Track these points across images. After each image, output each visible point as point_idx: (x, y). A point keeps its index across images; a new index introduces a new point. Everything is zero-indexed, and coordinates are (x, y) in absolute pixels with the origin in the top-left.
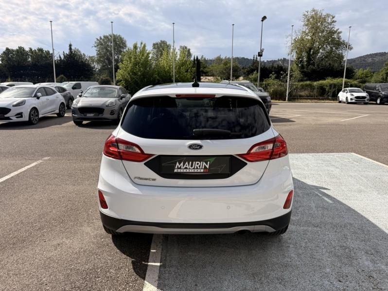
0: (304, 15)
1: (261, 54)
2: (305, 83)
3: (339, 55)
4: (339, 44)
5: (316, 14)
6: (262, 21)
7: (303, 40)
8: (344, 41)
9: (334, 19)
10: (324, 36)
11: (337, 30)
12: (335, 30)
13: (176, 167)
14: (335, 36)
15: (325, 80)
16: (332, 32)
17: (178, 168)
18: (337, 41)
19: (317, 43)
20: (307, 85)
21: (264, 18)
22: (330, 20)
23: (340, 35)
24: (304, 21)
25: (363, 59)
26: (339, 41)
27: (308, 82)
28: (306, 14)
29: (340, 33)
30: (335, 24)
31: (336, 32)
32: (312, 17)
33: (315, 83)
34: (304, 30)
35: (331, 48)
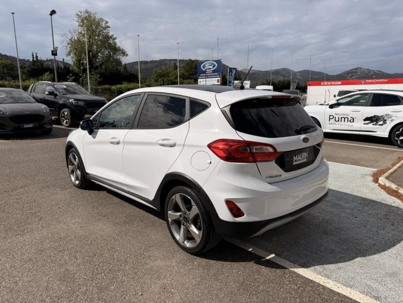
0: (77, 15)
1: (55, 53)
2: (104, 86)
3: (117, 60)
4: (115, 49)
5: (90, 16)
6: (51, 15)
7: (80, 41)
8: (119, 47)
9: (108, 25)
10: (100, 40)
11: (112, 36)
12: (110, 35)
13: (294, 161)
14: (111, 41)
15: (122, 84)
16: (107, 37)
17: (296, 161)
18: (114, 46)
19: (95, 47)
20: (106, 89)
21: (53, 12)
22: (104, 24)
23: (116, 41)
24: (78, 22)
25: (131, 65)
26: (115, 47)
27: (107, 86)
28: (79, 14)
29: (115, 39)
30: (109, 29)
31: (111, 37)
32: (86, 18)
33: (113, 87)
34: (80, 31)
35: (109, 52)
